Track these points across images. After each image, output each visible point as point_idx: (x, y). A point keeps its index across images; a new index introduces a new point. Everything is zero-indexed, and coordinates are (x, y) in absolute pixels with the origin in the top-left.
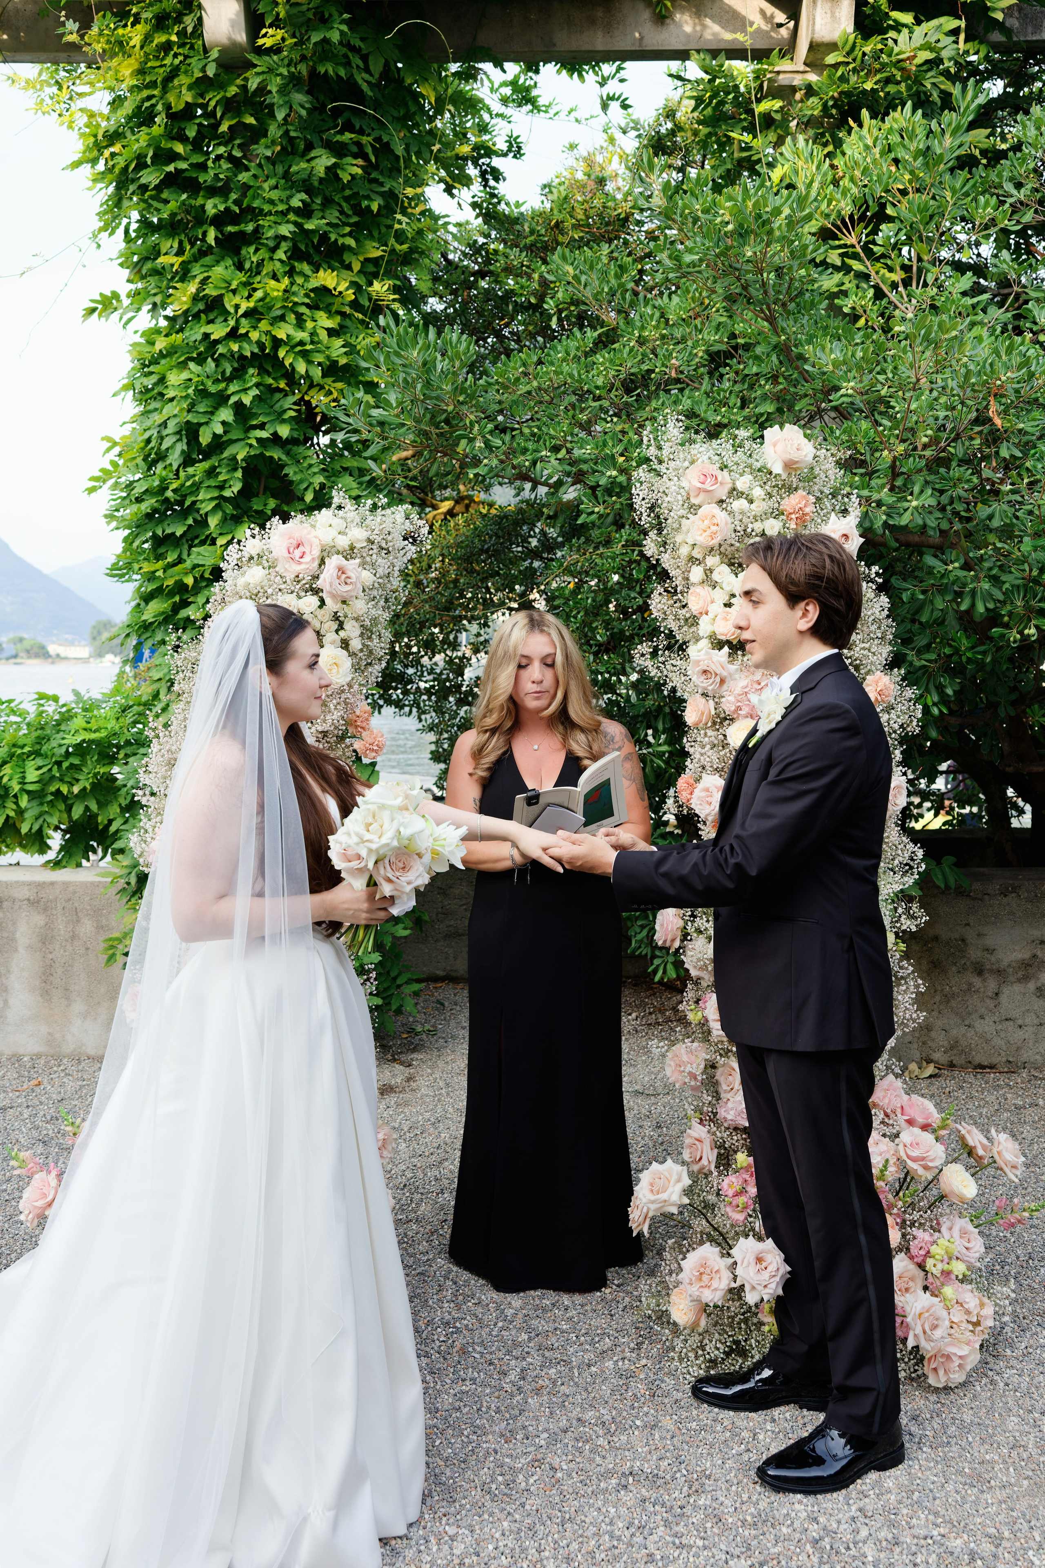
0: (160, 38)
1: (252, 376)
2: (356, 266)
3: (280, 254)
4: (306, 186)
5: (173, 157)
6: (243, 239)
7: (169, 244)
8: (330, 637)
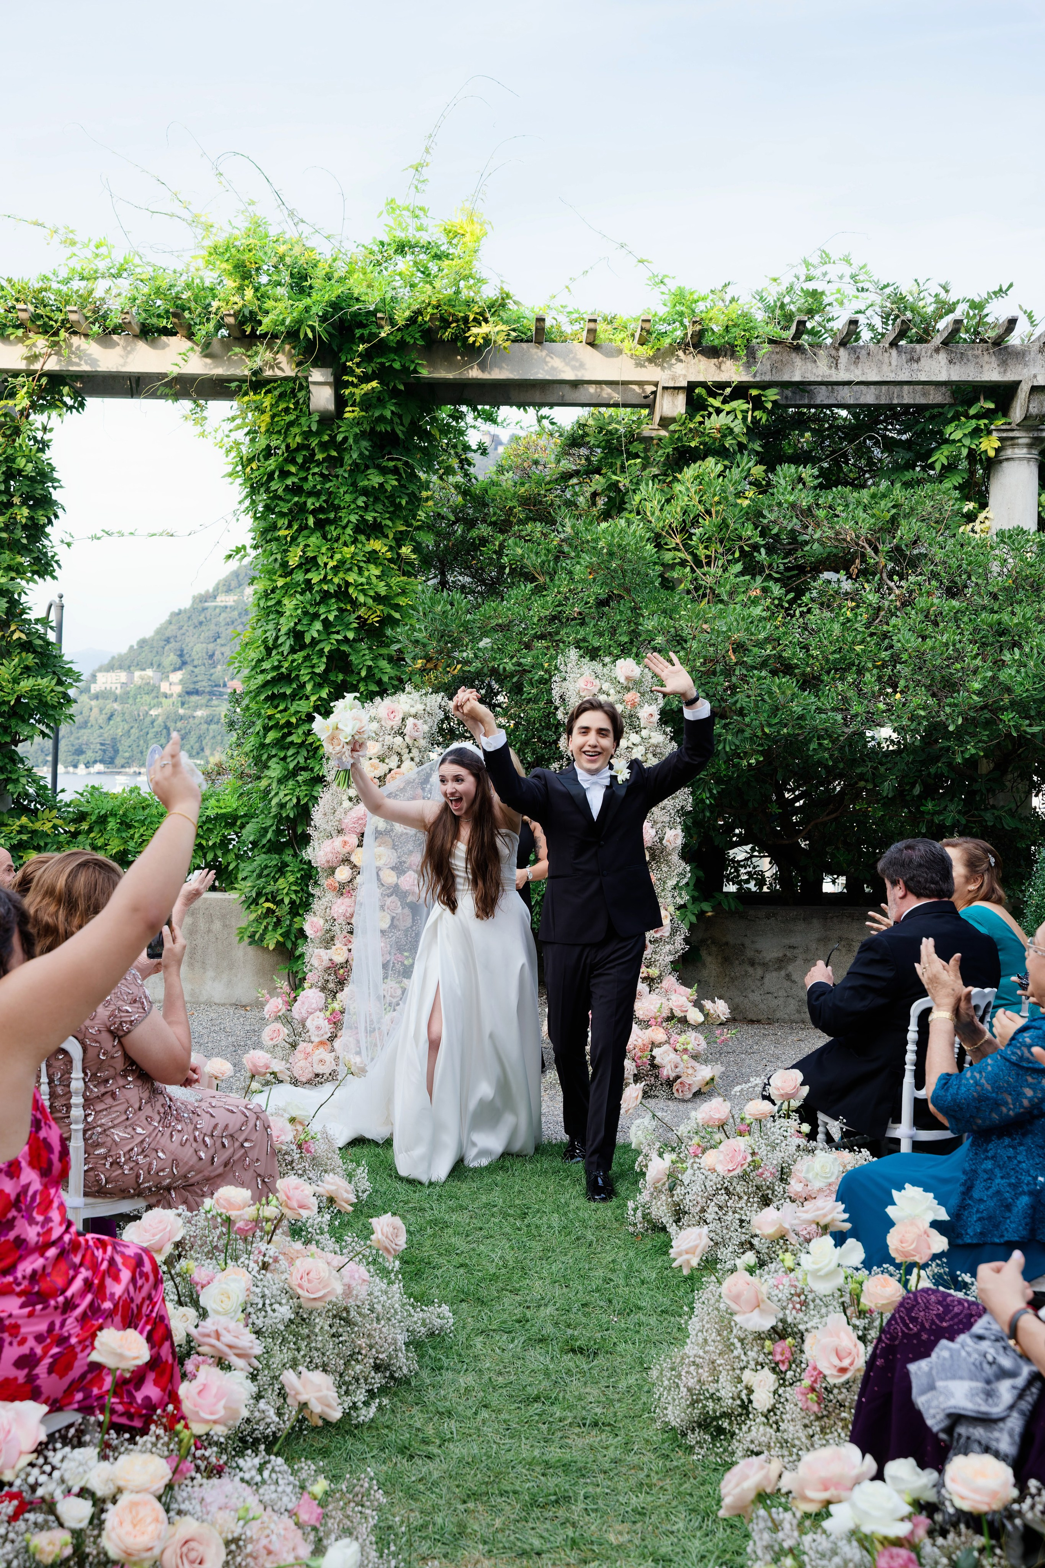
0: (282, 406)
1: (333, 603)
2: (391, 536)
3: (349, 531)
4: (365, 492)
5: (288, 474)
6: (329, 522)
7: (283, 522)
8: (406, 757)
